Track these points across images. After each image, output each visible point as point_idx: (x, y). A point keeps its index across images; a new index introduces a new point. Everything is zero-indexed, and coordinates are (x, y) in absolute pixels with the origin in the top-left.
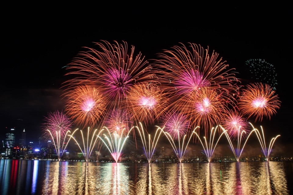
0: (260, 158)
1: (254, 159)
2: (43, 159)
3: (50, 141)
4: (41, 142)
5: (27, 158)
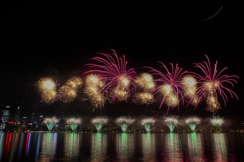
0: (211, 130)
1: (207, 131)
2: (35, 131)
3: (42, 116)
4: (34, 117)
5: (21, 131)
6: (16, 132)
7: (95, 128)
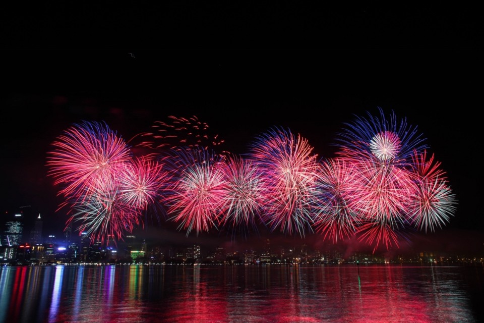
0: (421, 257)
1: (413, 259)
2: (71, 263)
3: (85, 233)
4: (69, 234)
5: (44, 263)
6: (35, 265)
7: (190, 256)
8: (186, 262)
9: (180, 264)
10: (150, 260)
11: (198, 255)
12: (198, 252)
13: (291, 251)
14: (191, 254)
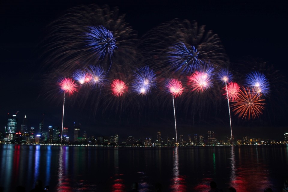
2: (44, 144)
3: (51, 127)
5: (29, 143)
7: (112, 141)
8: (110, 145)
9: (106, 146)
10: (89, 143)
11: (117, 141)
12: (117, 139)
13: (173, 138)
14: (113, 140)
